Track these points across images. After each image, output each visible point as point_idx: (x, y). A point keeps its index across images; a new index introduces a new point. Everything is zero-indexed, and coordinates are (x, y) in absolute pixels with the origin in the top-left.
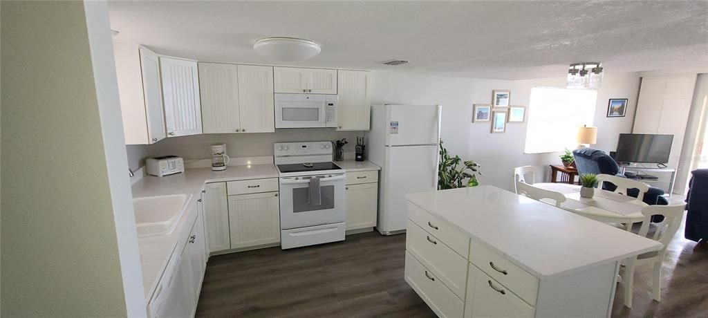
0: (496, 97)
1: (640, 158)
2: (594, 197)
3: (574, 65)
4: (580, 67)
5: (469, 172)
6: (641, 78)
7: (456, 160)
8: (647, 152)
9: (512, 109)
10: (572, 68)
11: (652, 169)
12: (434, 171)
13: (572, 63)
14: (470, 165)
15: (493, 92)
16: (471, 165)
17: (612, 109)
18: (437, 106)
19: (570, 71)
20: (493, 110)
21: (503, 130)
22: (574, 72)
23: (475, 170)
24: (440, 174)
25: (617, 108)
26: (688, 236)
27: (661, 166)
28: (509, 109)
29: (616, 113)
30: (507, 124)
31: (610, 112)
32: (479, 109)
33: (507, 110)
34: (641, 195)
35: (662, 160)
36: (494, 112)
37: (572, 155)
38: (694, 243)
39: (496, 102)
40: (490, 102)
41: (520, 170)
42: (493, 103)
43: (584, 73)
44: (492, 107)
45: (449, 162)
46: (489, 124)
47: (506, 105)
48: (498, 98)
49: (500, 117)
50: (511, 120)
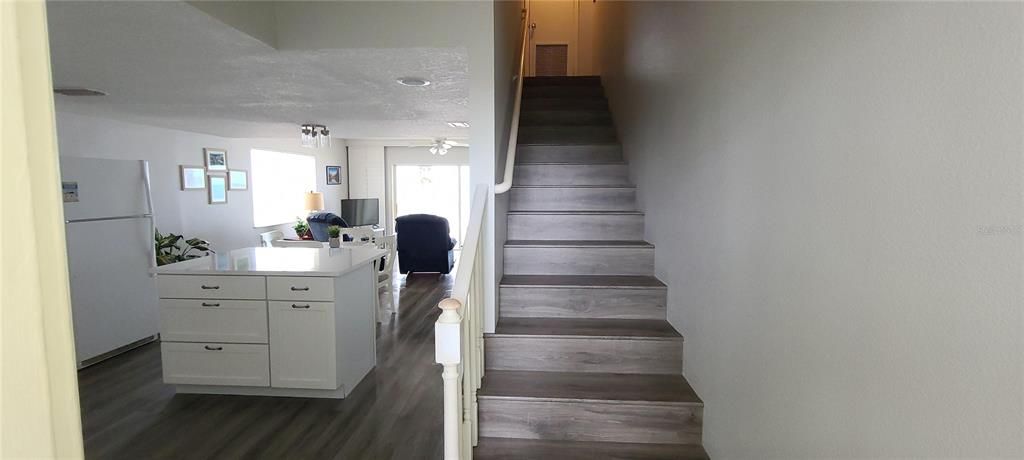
0: (208, 156)
1: (358, 223)
2: (341, 247)
3: (306, 126)
4: (310, 128)
6: (347, 147)
7: (174, 239)
8: (362, 217)
9: (232, 173)
10: (305, 128)
11: (370, 229)
12: (149, 256)
13: (304, 123)
15: (205, 151)
16: (198, 243)
17: (330, 175)
18: (141, 163)
19: (304, 131)
20: (208, 174)
21: (224, 200)
22: (307, 132)
23: (206, 249)
25: (334, 175)
26: (403, 271)
27: (375, 226)
28: (228, 173)
29: (334, 181)
30: (229, 192)
31: (329, 179)
32: (187, 171)
33: (225, 174)
34: (371, 239)
35: (375, 222)
36: (209, 177)
37: (305, 223)
38: (406, 276)
39: (209, 163)
40: (202, 163)
41: (267, 237)
42: (206, 165)
43: (314, 134)
44: (206, 170)
45: (166, 242)
46: (206, 193)
47: (223, 168)
48: (212, 159)
49: (218, 183)
50: (232, 187)
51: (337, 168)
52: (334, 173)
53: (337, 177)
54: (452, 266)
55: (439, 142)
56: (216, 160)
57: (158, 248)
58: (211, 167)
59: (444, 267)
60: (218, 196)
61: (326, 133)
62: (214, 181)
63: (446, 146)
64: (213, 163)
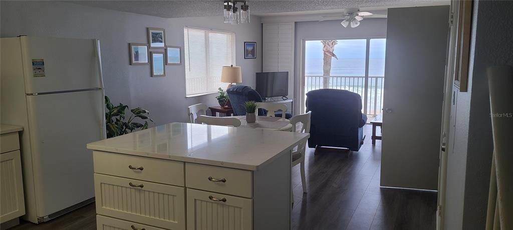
0: (151, 34)
1: (269, 94)
2: (256, 121)
4: (231, 4)
5: (139, 120)
6: (262, 24)
7: (122, 108)
8: (272, 89)
10: (226, 4)
11: (281, 101)
14: (138, 113)
15: (148, 29)
16: (140, 112)
17: (247, 51)
18: (94, 42)
19: (225, 7)
20: (150, 50)
21: (162, 74)
22: (228, 8)
23: (146, 118)
24: (108, 127)
25: (250, 50)
27: (284, 98)
28: (166, 50)
29: (250, 55)
30: (166, 66)
32: (135, 48)
33: (163, 51)
34: (284, 116)
35: (284, 94)
36: (151, 52)
37: (226, 94)
38: (314, 150)
39: (151, 41)
40: (145, 41)
41: (193, 109)
42: (149, 43)
43: (235, 10)
44: (149, 47)
45: (115, 111)
46: (148, 67)
47: (162, 45)
48: (153, 37)
49: (158, 57)
50: (169, 62)
51: (253, 44)
52: (250, 48)
53: (253, 52)
54: (362, 143)
55: (352, 14)
56: (157, 38)
57: (108, 117)
58: (153, 45)
59: (355, 143)
60: (158, 68)
61: (245, 8)
62: (154, 56)
63: (358, 18)
64: (154, 41)
